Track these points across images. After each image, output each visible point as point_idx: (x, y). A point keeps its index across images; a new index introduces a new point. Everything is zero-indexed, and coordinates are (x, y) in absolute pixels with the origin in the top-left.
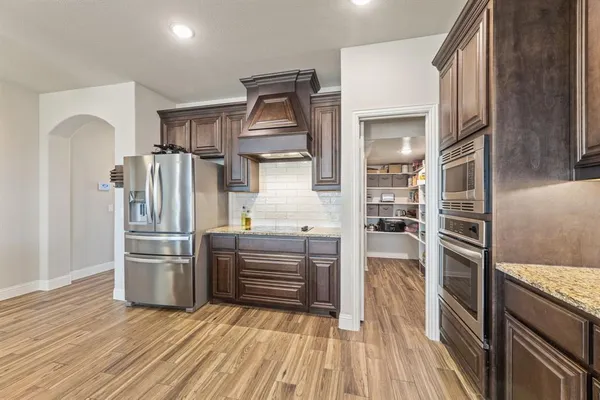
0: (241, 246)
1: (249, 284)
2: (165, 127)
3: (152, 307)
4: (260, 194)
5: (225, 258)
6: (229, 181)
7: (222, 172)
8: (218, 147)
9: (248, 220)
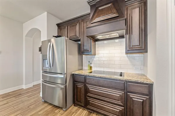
0: (87, 81)
2: (59, 30)
3: (51, 104)
4: (96, 56)
5: (80, 86)
6: (82, 50)
7: (79, 46)
8: (78, 35)
9: (91, 68)
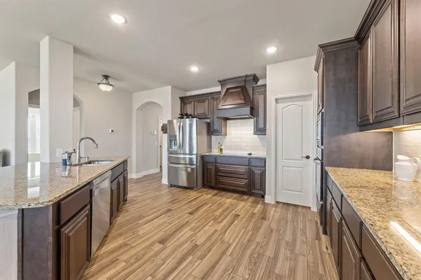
1: (222, 180)
4: (227, 136)
5: (210, 167)
6: (212, 130)
7: (209, 125)
8: (207, 114)
9: (221, 150)
